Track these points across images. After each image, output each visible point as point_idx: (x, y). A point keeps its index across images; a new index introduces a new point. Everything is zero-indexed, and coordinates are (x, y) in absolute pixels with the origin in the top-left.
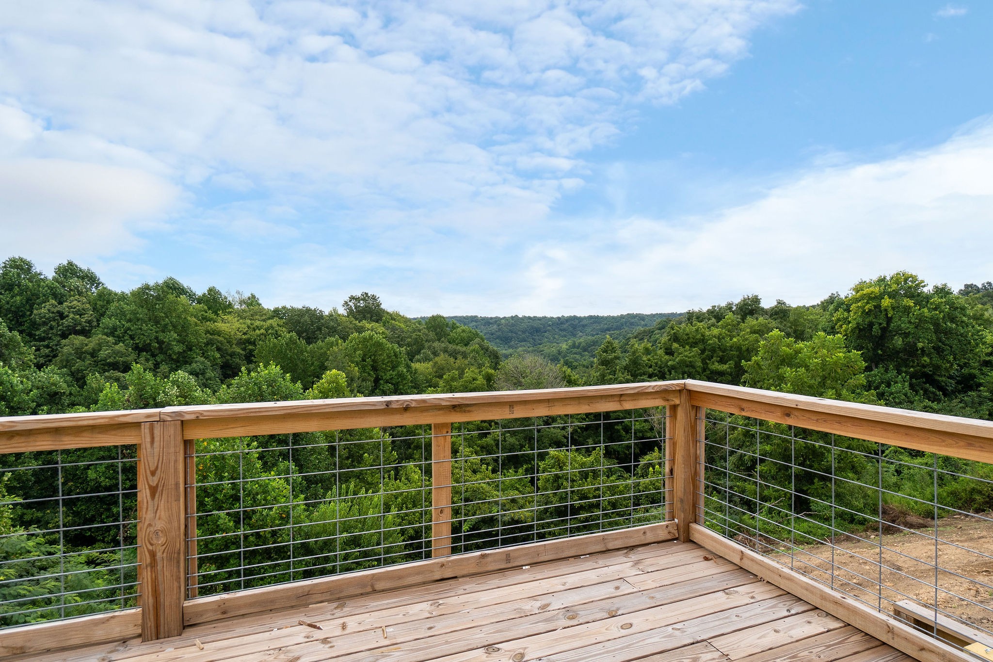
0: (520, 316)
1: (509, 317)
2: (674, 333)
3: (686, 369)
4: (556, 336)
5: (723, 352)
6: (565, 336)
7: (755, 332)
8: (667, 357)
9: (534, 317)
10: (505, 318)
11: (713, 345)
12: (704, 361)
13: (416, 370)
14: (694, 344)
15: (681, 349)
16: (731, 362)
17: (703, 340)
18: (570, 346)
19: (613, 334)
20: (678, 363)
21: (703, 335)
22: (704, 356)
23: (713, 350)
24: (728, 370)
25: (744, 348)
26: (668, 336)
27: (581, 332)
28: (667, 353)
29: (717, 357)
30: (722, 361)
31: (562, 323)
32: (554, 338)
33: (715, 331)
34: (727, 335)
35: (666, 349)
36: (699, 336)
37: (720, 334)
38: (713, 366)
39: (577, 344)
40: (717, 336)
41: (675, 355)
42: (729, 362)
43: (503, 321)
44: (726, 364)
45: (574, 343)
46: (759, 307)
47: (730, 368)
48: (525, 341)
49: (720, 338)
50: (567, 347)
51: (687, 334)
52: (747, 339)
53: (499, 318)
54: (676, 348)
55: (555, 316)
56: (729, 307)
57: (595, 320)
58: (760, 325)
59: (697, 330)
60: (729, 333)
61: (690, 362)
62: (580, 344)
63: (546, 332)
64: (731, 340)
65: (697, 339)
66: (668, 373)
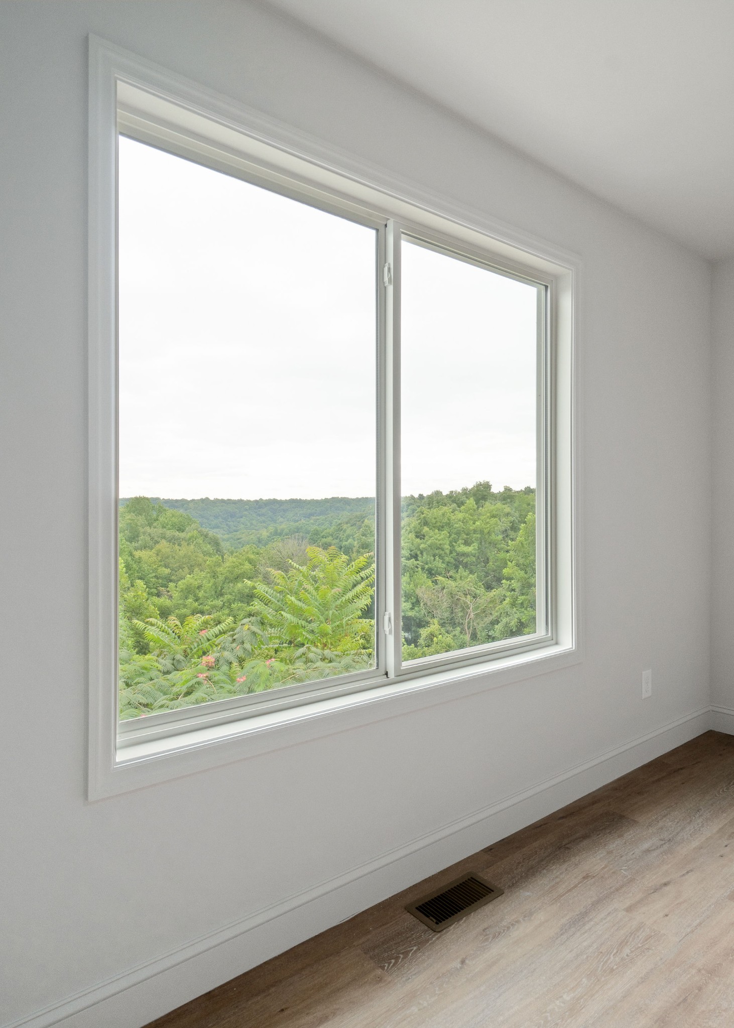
0: (212, 498)
1: (198, 500)
2: (424, 518)
3: (437, 552)
4: (254, 522)
5: (467, 535)
6: (264, 522)
7: (494, 516)
8: (418, 540)
9: (229, 500)
10: (193, 500)
11: (459, 529)
12: (451, 545)
13: (140, 558)
14: (440, 528)
15: (432, 533)
16: (475, 544)
17: (449, 524)
18: (271, 533)
19: (318, 519)
20: (429, 546)
21: (449, 520)
22: (451, 539)
23: (458, 533)
24: (473, 552)
25: (486, 531)
26: (417, 520)
27: (281, 517)
28: (417, 537)
29: (462, 539)
30: (467, 543)
31: (260, 507)
32: (252, 524)
33: (460, 516)
34: (470, 519)
35: (416, 532)
36: (446, 520)
37: (464, 518)
38: (460, 548)
39: (279, 531)
40: (462, 520)
41: (427, 538)
42: (473, 544)
43: (191, 505)
44: (470, 546)
45: (276, 530)
46: (490, 493)
47: (475, 549)
48: (218, 527)
49: (464, 521)
50: (268, 534)
51: (435, 518)
52: (488, 523)
53: (186, 500)
54: (427, 532)
55: (252, 499)
56: (465, 492)
57: (296, 503)
58: (498, 510)
59: (443, 515)
60: (471, 518)
61: (440, 545)
62: (282, 530)
63: (241, 517)
64: (474, 523)
65: (444, 523)
66: (420, 555)
